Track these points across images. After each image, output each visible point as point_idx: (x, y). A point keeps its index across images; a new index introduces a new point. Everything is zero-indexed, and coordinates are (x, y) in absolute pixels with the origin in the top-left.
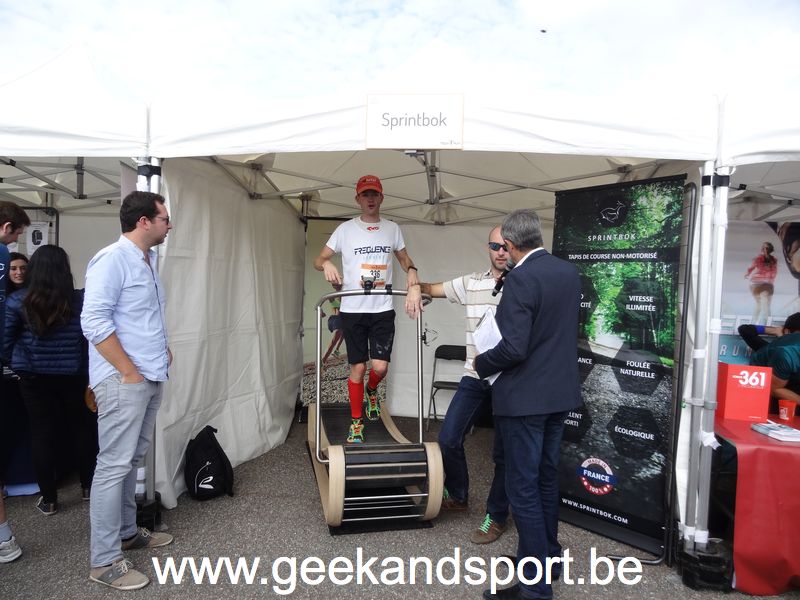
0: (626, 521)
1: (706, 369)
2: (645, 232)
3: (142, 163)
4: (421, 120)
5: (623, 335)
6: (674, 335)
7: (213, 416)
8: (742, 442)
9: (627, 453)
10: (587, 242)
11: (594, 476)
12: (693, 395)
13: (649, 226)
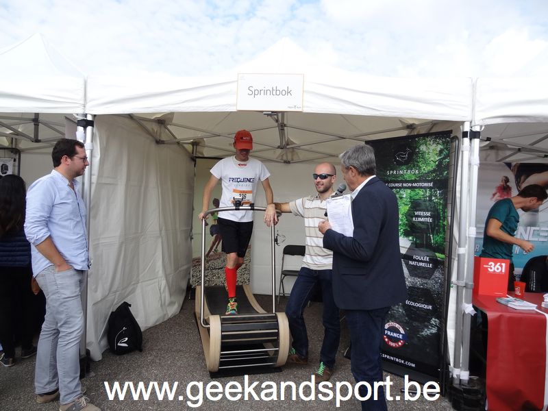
0: (414, 365)
1: (466, 261)
2: (425, 169)
3: (80, 118)
4: (275, 92)
5: (411, 238)
6: (444, 238)
7: (128, 295)
8: (491, 311)
9: (414, 319)
10: (386, 175)
11: (392, 334)
12: (458, 279)
13: (428, 164)
